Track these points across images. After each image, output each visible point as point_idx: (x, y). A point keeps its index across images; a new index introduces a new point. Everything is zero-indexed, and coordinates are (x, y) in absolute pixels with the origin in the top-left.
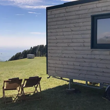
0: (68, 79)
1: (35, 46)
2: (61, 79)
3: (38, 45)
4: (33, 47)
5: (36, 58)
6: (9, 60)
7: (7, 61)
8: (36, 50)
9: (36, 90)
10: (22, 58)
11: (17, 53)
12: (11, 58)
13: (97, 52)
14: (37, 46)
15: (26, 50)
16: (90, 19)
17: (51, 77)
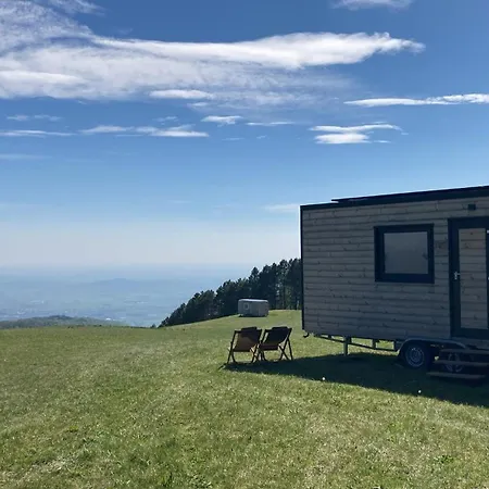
0: (342, 339)
1: (270, 265)
2: (330, 338)
3: (283, 262)
4: (260, 270)
5: (274, 315)
6: (164, 322)
7: (153, 326)
8: (275, 281)
9: (283, 353)
10: (216, 313)
11: (197, 295)
12: (173, 314)
13: (384, 286)
14: (278, 264)
15: (235, 280)
16: (372, 233)
17: (312, 335)
